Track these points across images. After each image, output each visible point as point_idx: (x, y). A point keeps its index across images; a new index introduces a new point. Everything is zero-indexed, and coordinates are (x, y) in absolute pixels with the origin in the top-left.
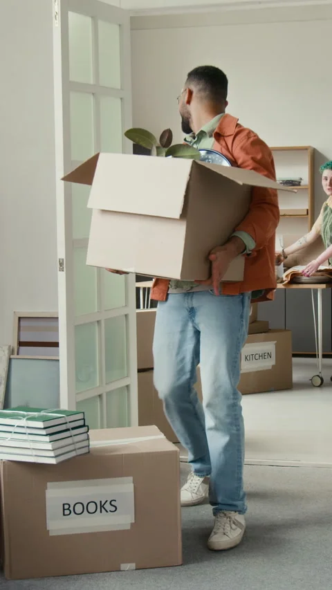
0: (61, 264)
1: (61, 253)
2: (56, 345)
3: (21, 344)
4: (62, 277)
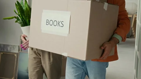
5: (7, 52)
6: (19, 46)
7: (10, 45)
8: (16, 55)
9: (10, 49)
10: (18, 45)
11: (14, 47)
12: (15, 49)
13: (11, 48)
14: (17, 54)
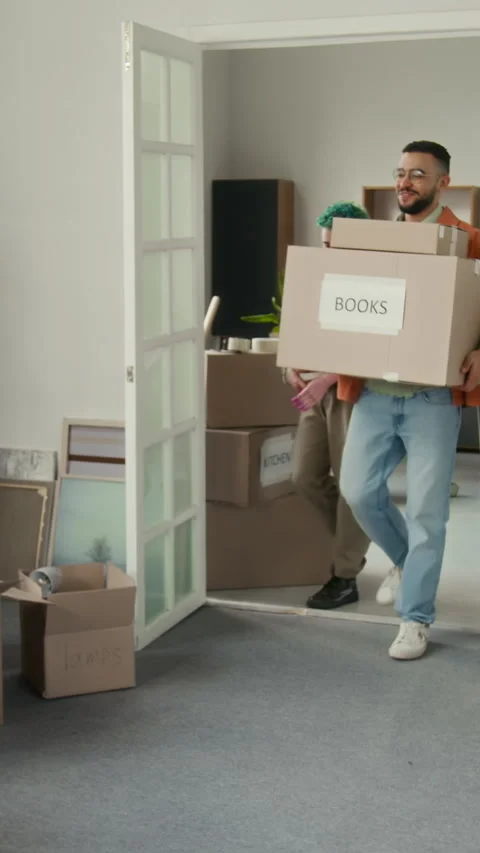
0: (130, 374)
1: (130, 360)
2: (122, 461)
3: (71, 458)
4: (130, 389)
5: (21, 482)
6: (56, 455)
7: (17, 451)
8: (43, 492)
9: (16, 469)
10: (54, 449)
11: (32, 458)
12: (39, 468)
13: (19, 463)
14: (51, 487)
